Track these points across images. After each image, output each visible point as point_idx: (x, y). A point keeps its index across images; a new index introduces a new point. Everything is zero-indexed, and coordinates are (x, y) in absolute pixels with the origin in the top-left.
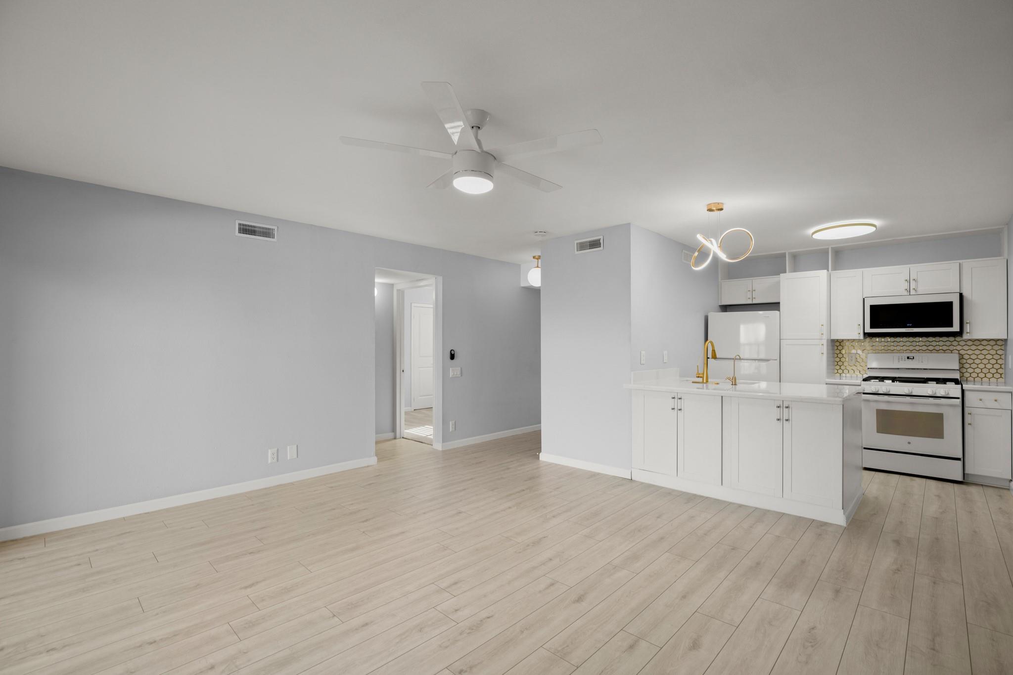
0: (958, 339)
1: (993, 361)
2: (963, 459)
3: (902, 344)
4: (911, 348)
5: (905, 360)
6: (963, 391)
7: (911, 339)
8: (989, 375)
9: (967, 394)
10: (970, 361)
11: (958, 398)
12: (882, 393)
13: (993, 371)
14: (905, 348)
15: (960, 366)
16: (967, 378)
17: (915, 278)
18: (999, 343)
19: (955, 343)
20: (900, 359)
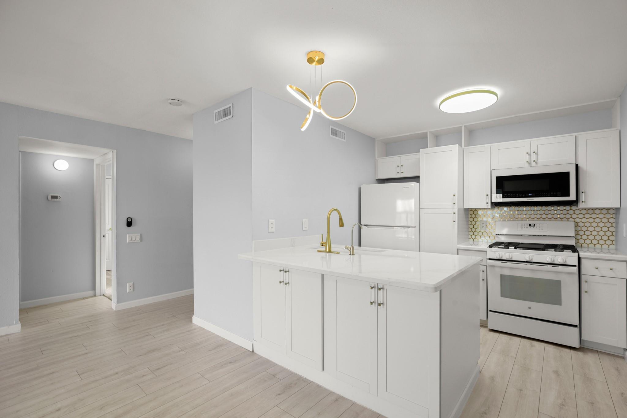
0: (574, 208)
1: (605, 229)
2: (579, 326)
3: (525, 212)
4: (533, 216)
5: (527, 228)
6: (579, 259)
7: (533, 208)
8: (601, 242)
9: (583, 262)
10: (584, 229)
11: (575, 266)
12: (505, 259)
13: (605, 238)
14: (528, 216)
15: (575, 233)
16: (581, 244)
17: (536, 151)
18: (611, 211)
19: (571, 212)
20: (523, 227)
